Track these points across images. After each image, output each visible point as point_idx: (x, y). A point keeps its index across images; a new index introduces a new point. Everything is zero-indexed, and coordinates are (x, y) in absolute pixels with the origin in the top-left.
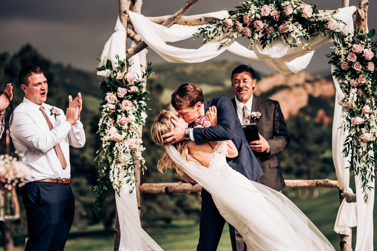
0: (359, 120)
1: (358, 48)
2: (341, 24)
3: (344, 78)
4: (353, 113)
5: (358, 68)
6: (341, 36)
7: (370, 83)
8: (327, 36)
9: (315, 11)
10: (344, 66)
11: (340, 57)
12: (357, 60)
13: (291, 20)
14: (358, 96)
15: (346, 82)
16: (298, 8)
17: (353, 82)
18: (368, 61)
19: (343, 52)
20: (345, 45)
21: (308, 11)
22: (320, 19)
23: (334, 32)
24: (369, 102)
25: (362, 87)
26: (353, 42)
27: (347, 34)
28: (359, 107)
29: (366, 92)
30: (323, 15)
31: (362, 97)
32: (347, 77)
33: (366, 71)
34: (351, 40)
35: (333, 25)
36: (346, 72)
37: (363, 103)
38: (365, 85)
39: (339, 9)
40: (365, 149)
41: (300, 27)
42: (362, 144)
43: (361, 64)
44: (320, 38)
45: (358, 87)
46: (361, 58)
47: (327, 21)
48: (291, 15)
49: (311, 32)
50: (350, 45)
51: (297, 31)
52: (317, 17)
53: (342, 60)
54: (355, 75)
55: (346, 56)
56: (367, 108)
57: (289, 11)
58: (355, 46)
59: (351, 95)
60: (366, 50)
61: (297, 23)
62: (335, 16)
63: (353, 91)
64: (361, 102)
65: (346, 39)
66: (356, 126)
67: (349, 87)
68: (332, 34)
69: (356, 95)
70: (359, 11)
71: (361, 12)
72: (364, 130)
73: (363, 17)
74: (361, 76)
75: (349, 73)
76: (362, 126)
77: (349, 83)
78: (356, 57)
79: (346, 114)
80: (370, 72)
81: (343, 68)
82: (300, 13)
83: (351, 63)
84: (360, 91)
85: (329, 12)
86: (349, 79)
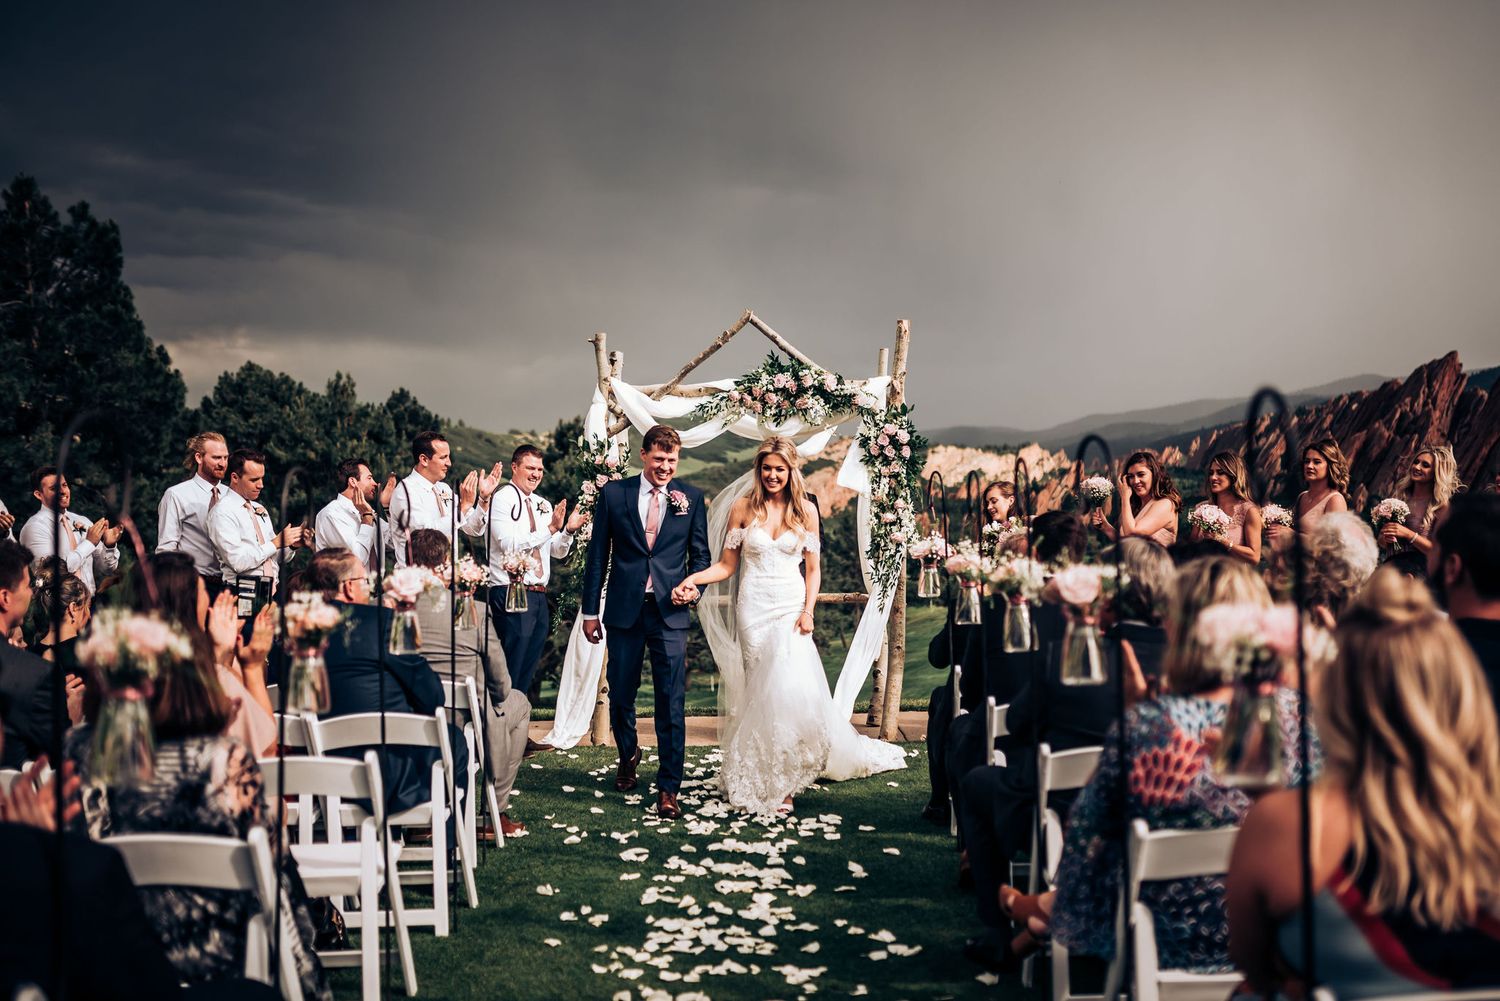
0: (889, 516)
1: (891, 428)
2: (872, 398)
3: (874, 464)
4: (883, 508)
5: (890, 452)
6: (872, 414)
7: (905, 471)
8: (855, 413)
9: (840, 380)
10: (875, 451)
11: (869, 439)
12: (890, 443)
13: (811, 393)
14: (890, 488)
15: (876, 470)
16: (820, 378)
17: (885, 470)
18: (902, 445)
19: (873, 433)
20: (876, 425)
21: (831, 384)
22: (846, 392)
23: (862, 408)
24: (904, 494)
25: (895, 476)
26: (886, 421)
27: (878, 412)
28: (890, 501)
29: (899, 482)
30: (849, 387)
31: (894, 489)
32: (877, 463)
33: (901, 457)
34: (883, 419)
35: (861, 400)
36: (877, 458)
37: (896, 496)
38: (898, 475)
39: (870, 379)
40: (893, 552)
41: (822, 401)
42: (890, 546)
43: (895, 448)
44: (847, 416)
45: (890, 477)
46: (894, 441)
47: (854, 395)
48: (810, 387)
49: (835, 407)
50: (881, 425)
51: (818, 407)
52: (842, 390)
53: (872, 443)
54: (887, 461)
55: (876, 438)
56: (900, 502)
57: (808, 382)
58: (887, 425)
59: (882, 486)
60: (900, 432)
61: (818, 397)
62: (865, 388)
63: (885, 481)
64: (893, 494)
65: (877, 418)
66: (886, 524)
67: (879, 476)
68: (862, 411)
69: (887, 486)
70: (894, 382)
71: (896, 383)
72: (894, 528)
73: (898, 390)
74: (893, 463)
75: (880, 459)
76: (893, 524)
77: (880, 471)
78: (888, 440)
79: (875, 510)
80: (905, 458)
81: (873, 453)
82: (822, 384)
83: (882, 447)
84: (893, 481)
85: (857, 383)
86: (880, 467)
